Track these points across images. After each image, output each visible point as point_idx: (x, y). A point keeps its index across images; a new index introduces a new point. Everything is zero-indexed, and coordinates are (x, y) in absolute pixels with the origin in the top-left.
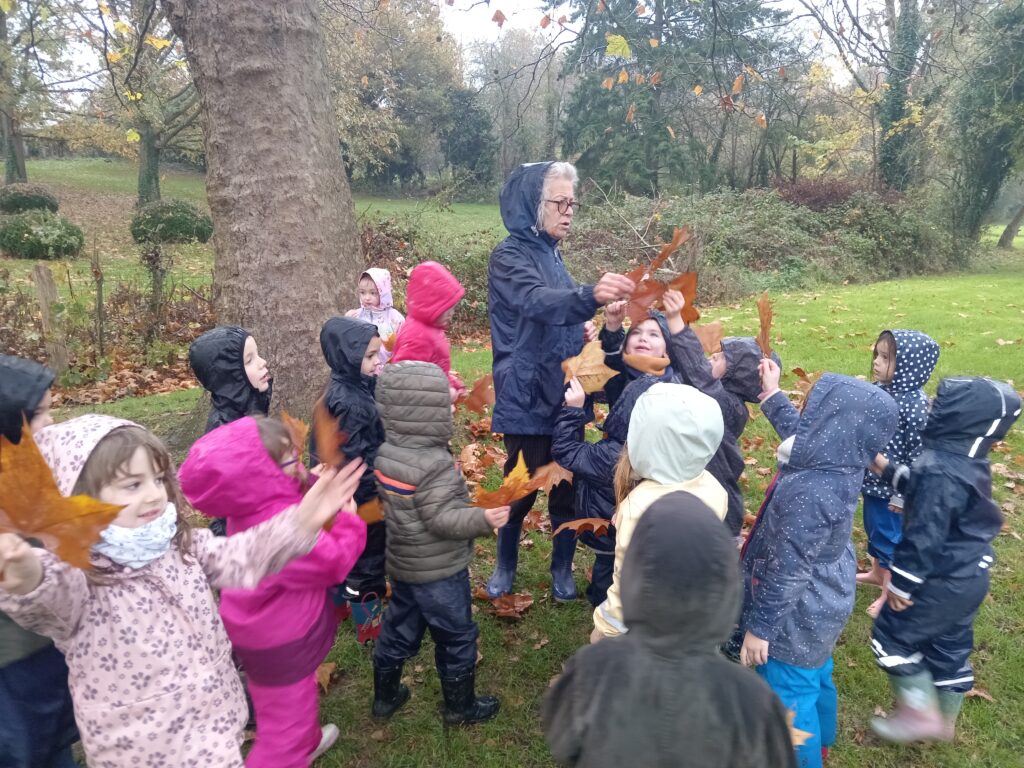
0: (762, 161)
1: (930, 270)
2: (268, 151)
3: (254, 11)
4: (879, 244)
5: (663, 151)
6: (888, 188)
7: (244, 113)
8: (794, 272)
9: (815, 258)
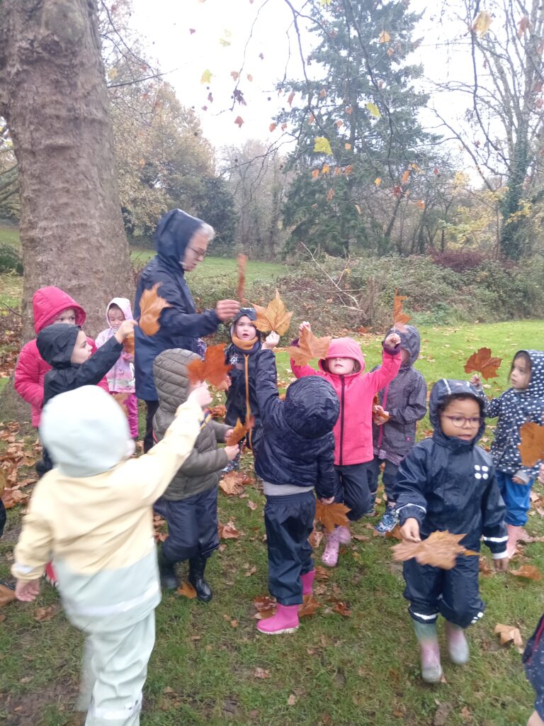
0: (421, 237)
1: (534, 315)
2: (67, 204)
3: (61, 103)
4: (500, 296)
5: (353, 227)
6: (506, 258)
7: (49, 176)
8: (441, 313)
9: (456, 304)
